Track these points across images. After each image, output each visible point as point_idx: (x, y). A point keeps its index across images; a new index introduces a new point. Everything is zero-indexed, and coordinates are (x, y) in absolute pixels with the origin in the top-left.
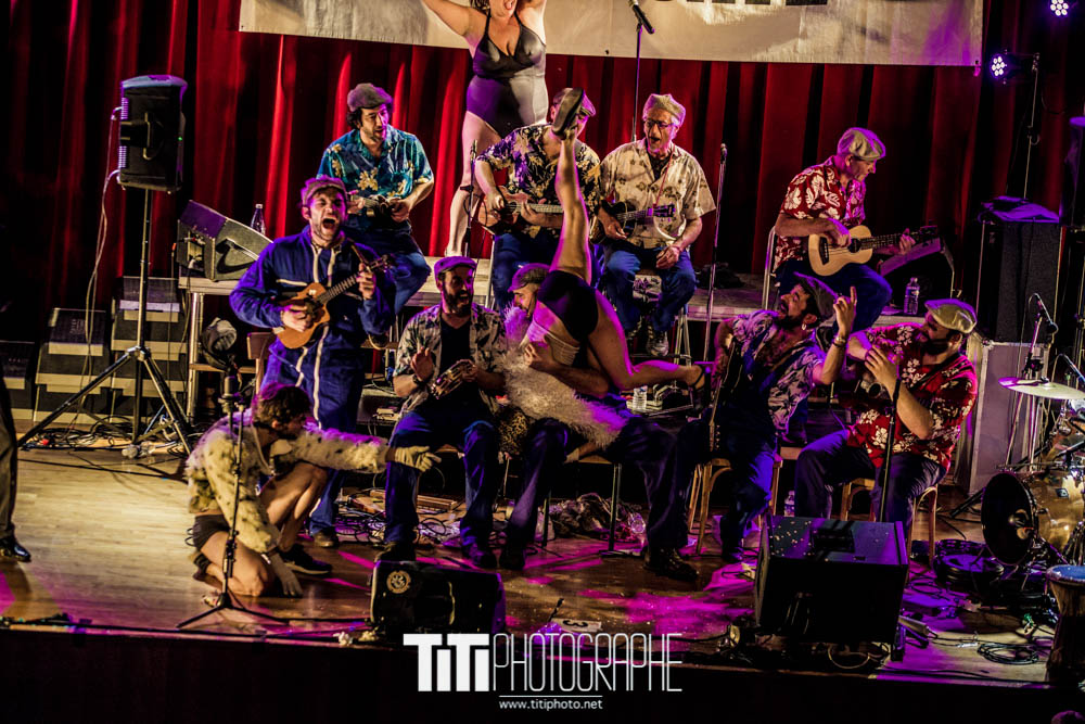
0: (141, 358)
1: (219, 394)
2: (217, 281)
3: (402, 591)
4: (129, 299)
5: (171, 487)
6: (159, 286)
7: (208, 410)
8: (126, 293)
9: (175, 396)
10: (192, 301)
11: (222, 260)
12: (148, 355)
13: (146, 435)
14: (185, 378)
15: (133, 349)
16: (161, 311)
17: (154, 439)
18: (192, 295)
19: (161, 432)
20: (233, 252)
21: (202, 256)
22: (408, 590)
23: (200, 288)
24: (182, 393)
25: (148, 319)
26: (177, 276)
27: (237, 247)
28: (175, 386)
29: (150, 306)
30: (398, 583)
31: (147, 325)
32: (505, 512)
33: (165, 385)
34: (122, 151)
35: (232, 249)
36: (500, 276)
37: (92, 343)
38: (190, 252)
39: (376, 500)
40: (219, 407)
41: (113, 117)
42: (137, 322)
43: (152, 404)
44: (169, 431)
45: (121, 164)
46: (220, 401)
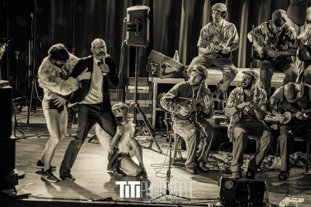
0: (136, 106)
1: (163, 118)
2: (162, 78)
3: (231, 188)
4: (131, 85)
5: (147, 152)
6: (141, 80)
7: (160, 124)
8: (130, 84)
9: (148, 119)
10: (153, 86)
11: (164, 71)
12: (138, 105)
13: (138, 133)
14: (152, 113)
15: (133, 103)
16: (143, 89)
17: (141, 135)
18: (153, 83)
19: (143, 132)
20: (167, 68)
21: (157, 70)
22: (232, 187)
23: (156, 81)
24: (151, 118)
25: (138, 92)
26: (148, 77)
27: (169, 66)
28: (148, 116)
29: (139, 88)
30: (229, 185)
31: (138, 95)
32: (267, 159)
33: (144, 115)
34: (128, 33)
35: (167, 67)
36: (263, 74)
37: (118, 101)
38: (152, 68)
39: (220, 155)
40: (164, 123)
41: (124, 21)
42: (134, 93)
43: (140, 122)
44: (146, 132)
45: (127, 38)
46: (164, 121)
